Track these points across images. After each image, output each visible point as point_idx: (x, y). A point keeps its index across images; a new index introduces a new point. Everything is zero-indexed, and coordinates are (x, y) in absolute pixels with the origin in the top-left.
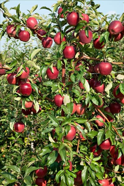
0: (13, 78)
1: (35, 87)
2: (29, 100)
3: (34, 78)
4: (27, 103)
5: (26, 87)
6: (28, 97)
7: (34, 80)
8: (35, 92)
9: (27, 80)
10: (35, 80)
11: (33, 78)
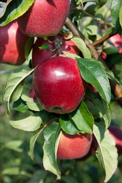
0: (6, 39)
1: (96, 73)
2: (72, 130)
3: (99, 38)
4: (68, 140)
5: (58, 74)
6: (67, 117)
7: (96, 47)
8: (98, 96)
9: (64, 44)
10: (101, 44)
11: (93, 38)
